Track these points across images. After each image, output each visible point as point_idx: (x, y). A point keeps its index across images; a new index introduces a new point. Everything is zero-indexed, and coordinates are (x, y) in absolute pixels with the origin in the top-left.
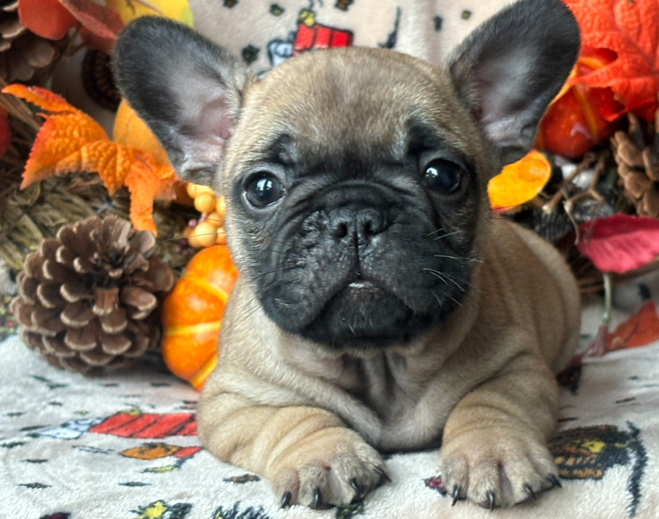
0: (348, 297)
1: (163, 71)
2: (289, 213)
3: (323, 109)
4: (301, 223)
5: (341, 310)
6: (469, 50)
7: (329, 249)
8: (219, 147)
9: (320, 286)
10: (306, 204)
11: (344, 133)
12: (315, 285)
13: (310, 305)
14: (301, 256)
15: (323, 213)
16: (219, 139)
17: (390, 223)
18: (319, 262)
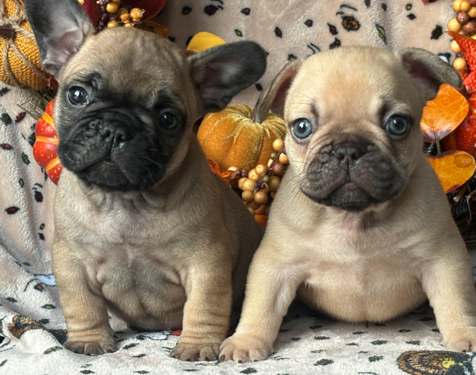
0: (100, 167)
1: (49, 8)
2: (85, 115)
3: (121, 68)
4: (89, 122)
5: (95, 172)
6: (206, 56)
7: (98, 142)
8: (66, 56)
9: (88, 158)
10: (95, 113)
11: (127, 85)
12: (86, 157)
13: (80, 164)
14: (83, 140)
15: (101, 121)
16: (67, 52)
17: (132, 138)
18: (91, 146)
